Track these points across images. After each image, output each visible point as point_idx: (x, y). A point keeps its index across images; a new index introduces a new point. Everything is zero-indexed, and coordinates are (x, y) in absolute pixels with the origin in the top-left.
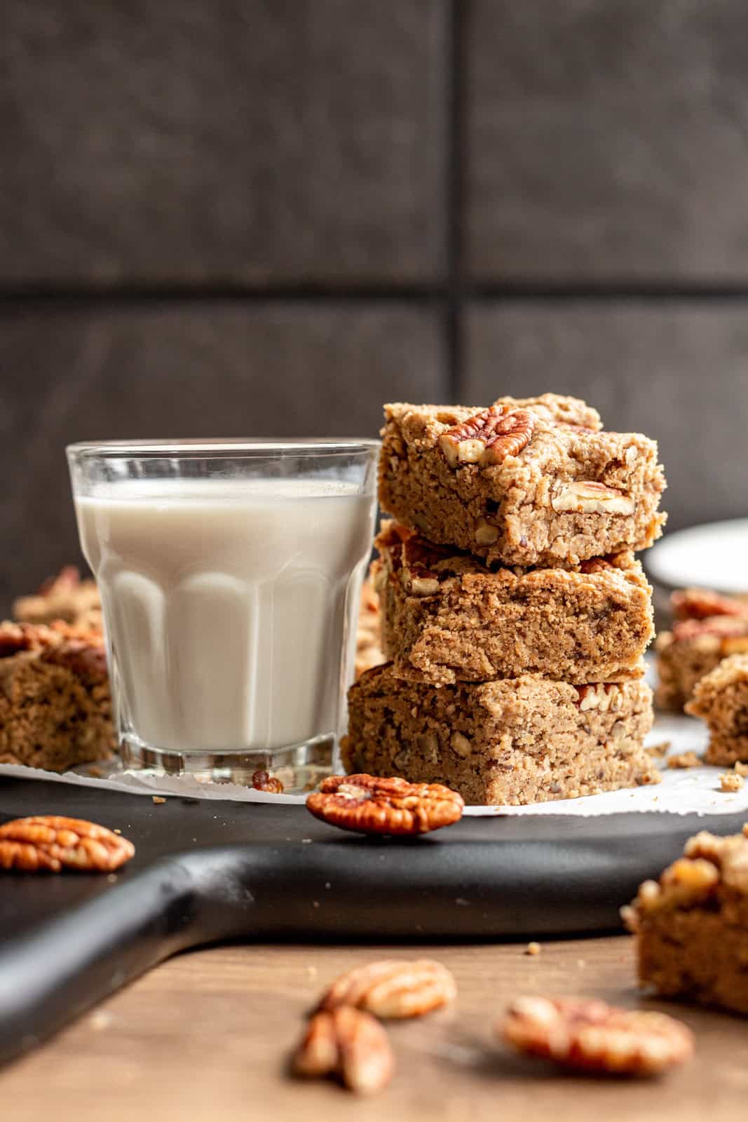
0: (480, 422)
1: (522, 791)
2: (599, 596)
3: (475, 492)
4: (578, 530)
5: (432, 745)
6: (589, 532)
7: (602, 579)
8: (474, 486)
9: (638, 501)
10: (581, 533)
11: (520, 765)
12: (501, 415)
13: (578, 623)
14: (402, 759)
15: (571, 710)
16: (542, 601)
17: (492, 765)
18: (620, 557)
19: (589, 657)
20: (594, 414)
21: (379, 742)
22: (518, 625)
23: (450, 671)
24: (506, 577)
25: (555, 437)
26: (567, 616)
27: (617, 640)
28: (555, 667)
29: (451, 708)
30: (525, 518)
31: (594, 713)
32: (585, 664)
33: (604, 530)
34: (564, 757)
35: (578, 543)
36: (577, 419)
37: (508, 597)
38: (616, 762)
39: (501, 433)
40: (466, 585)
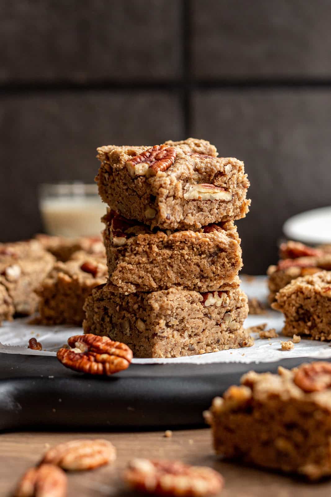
0: (148, 154)
1: (172, 350)
2: (211, 245)
3: (144, 191)
4: (200, 209)
5: (127, 326)
6: (206, 210)
7: (213, 235)
8: (143, 188)
9: (234, 193)
10: (202, 211)
11: (171, 336)
12: (159, 150)
13: (201, 259)
14: (113, 334)
15: (199, 306)
16: (181, 248)
17: (155, 336)
18: (227, 224)
19: (207, 277)
20: (213, 148)
21: (102, 324)
22: (169, 261)
23: (132, 286)
24: (161, 236)
25: (187, 161)
26: (195, 256)
27: (222, 268)
28: (189, 283)
29: (136, 306)
30: (169, 204)
31: (213, 308)
32: (206, 281)
33: (215, 209)
34: (197, 331)
35: (200, 216)
36: (204, 151)
37: (163, 246)
38: (227, 335)
39: (158, 159)
40: (139, 240)
